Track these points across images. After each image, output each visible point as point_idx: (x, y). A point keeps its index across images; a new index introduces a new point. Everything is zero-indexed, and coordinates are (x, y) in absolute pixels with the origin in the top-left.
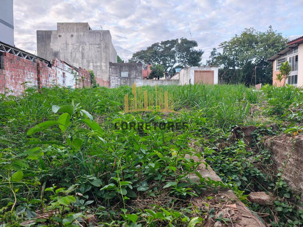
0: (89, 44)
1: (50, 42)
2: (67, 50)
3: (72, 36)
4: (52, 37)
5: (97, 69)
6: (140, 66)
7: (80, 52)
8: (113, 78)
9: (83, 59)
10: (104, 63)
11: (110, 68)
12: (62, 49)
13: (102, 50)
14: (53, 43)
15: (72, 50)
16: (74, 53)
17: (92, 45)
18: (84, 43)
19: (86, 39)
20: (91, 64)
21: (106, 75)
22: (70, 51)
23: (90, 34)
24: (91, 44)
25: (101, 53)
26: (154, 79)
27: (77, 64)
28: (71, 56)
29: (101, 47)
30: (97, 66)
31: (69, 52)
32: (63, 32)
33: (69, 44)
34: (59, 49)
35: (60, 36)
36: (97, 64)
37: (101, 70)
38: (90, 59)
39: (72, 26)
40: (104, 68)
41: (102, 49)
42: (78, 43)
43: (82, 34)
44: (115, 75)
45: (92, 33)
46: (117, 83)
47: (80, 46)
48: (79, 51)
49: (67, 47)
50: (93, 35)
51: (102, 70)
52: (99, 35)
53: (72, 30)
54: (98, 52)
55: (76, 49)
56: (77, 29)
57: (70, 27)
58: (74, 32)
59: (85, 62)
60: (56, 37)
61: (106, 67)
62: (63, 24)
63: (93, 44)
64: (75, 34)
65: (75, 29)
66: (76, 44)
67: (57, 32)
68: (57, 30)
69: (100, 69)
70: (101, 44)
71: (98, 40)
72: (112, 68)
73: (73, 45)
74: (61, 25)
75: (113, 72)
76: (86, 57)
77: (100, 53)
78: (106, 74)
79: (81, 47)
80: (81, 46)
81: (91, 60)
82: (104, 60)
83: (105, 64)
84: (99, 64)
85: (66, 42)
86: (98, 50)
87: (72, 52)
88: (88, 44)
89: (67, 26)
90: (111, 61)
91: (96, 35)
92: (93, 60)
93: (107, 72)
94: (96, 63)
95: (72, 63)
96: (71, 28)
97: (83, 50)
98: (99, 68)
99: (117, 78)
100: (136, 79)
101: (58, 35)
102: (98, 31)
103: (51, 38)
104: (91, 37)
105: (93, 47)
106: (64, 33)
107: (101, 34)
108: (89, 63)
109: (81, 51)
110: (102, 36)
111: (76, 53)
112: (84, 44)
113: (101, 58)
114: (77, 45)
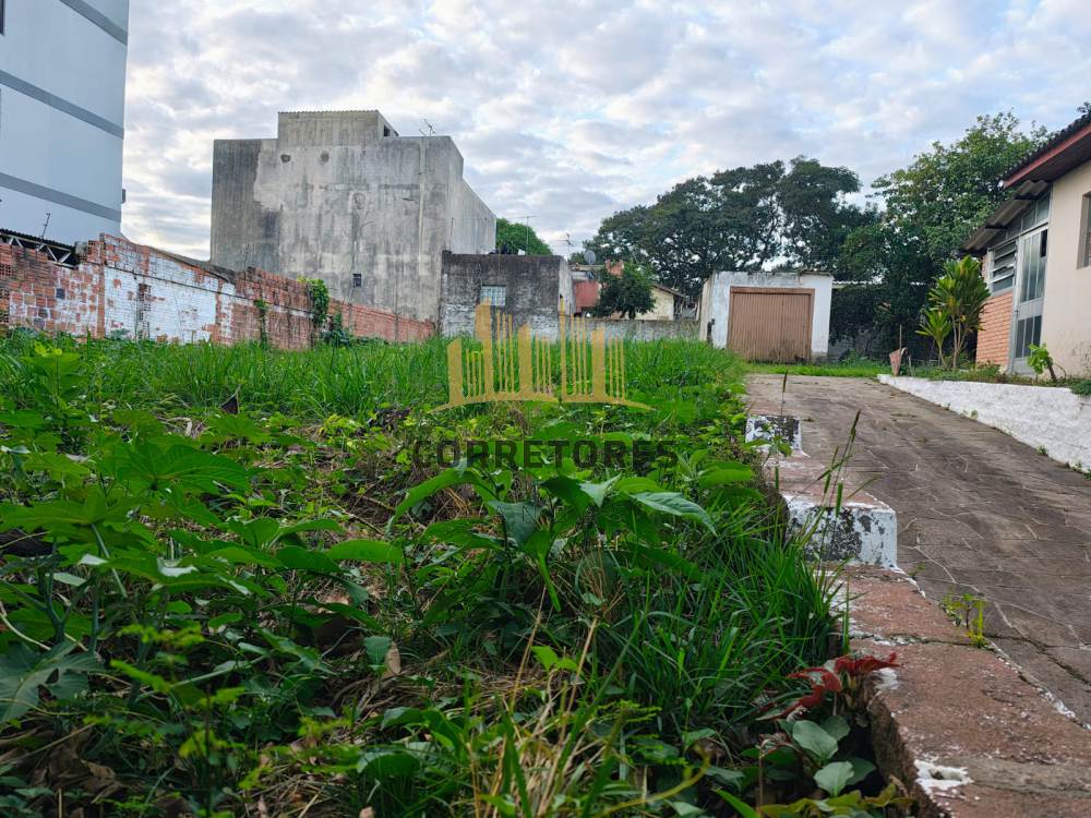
0: (380, 187)
1: (255, 179)
2: (304, 206)
3: (325, 157)
4: (259, 162)
5: (400, 273)
6: (550, 268)
7: (346, 214)
8: (449, 307)
9: (355, 238)
10: (428, 253)
11: (443, 272)
12: (289, 204)
13: (421, 208)
14: (262, 182)
15: (321, 207)
16: (329, 216)
17: (389, 191)
18: (362, 183)
19: (369, 170)
20: (381, 258)
21: (429, 299)
22: (314, 211)
23: (385, 149)
24: (387, 187)
25: (417, 221)
26: (617, 315)
27: (334, 257)
28: (319, 227)
29: (418, 197)
30: (399, 266)
31: (310, 215)
32: (296, 146)
33: (312, 188)
34: (281, 202)
35: (285, 159)
36: (400, 257)
37: (413, 280)
38: (377, 240)
39: (328, 122)
40: (423, 272)
41: (422, 202)
42: (342, 183)
43: (358, 149)
44: (459, 297)
45: (391, 150)
46: (463, 329)
47: (348, 194)
48: (346, 211)
49: (306, 198)
50: (393, 155)
51: (416, 278)
52: (416, 153)
53: (324, 138)
54: (406, 213)
55: (335, 202)
56: (343, 135)
57: (319, 127)
58: (332, 144)
59: (361, 249)
60: (272, 162)
61: (432, 270)
62: (297, 115)
63: (393, 187)
64: (335, 152)
65: (336, 134)
66: (338, 187)
67: (278, 145)
68: (276, 137)
69: (411, 276)
70: (417, 187)
71: (410, 169)
72: (449, 274)
73: (326, 188)
74: (290, 121)
75: (453, 289)
76: (366, 230)
77: (414, 216)
78: (430, 296)
79: (351, 197)
80: (352, 193)
81: (381, 243)
82: (425, 244)
83: (427, 258)
84: (406, 258)
85: (305, 180)
86: (409, 207)
87: (320, 215)
88: (374, 185)
89: (312, 125)
90: (448, 249)
91: (402, 154)
92: (388, 243)
93: (432, 288)
94: (398, 253)
95: (320, 252)
96: (322, 131)
97: (359, 208)
98: (406, 272)
99: (466, 310)
100: (534, 314)
101: (281, 153)
102: (411, 140)
103: (256, 165)
104: (387, 161)
105: (390, 199)
106: (298, 149)
107: (423, 149)
108: (375, 254)
109: (350, 211)
110: (423, 156)
111: (333, 217)
112: (364, 187)
113: (416, 235)
114: (337, 191)
